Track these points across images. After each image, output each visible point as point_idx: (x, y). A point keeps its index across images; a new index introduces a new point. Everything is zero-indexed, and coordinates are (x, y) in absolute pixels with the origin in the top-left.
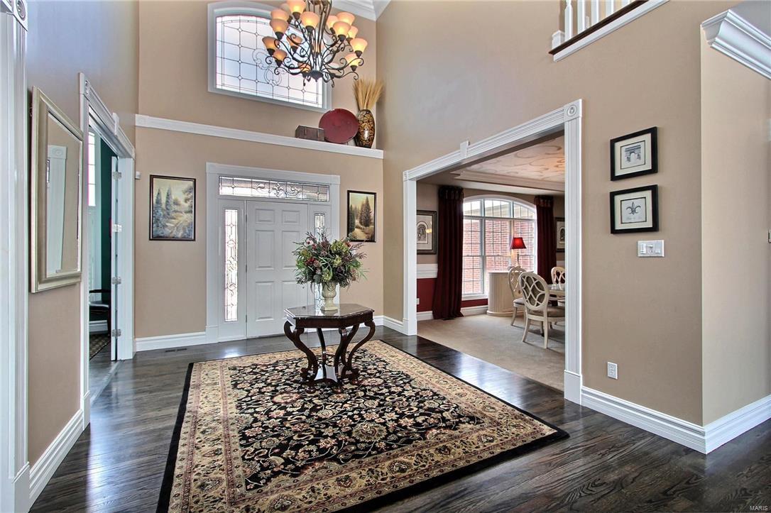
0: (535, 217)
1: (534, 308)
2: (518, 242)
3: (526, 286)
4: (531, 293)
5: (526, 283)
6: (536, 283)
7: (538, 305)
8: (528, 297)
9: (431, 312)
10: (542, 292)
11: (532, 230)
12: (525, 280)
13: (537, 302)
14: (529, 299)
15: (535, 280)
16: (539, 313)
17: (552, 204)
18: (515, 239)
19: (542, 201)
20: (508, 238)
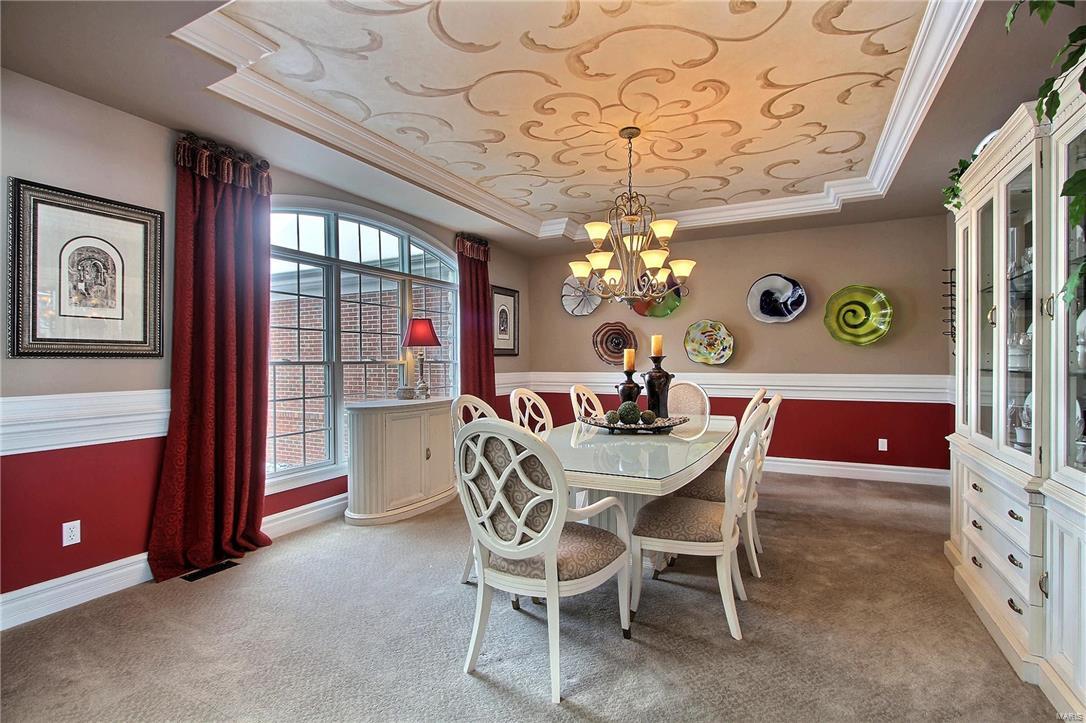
0: (454, 278)
1: (509, 549)
2: (421, 330)
3: (482, 470)
4: (499, 498)
5: (480, 459)
6: (523, 463)
7: (525, 539)
8: (487, 513)
9: (144, 556)
10: (543, 495)
11: (447, 308)
12: (477, 450)
13: (521, 529)
14: (492, 518)
15: (518, 449)
16: (530, 567)
17: (486, 253)
18: (414, 321)
19: (468, 244)
20: (398, 319)
